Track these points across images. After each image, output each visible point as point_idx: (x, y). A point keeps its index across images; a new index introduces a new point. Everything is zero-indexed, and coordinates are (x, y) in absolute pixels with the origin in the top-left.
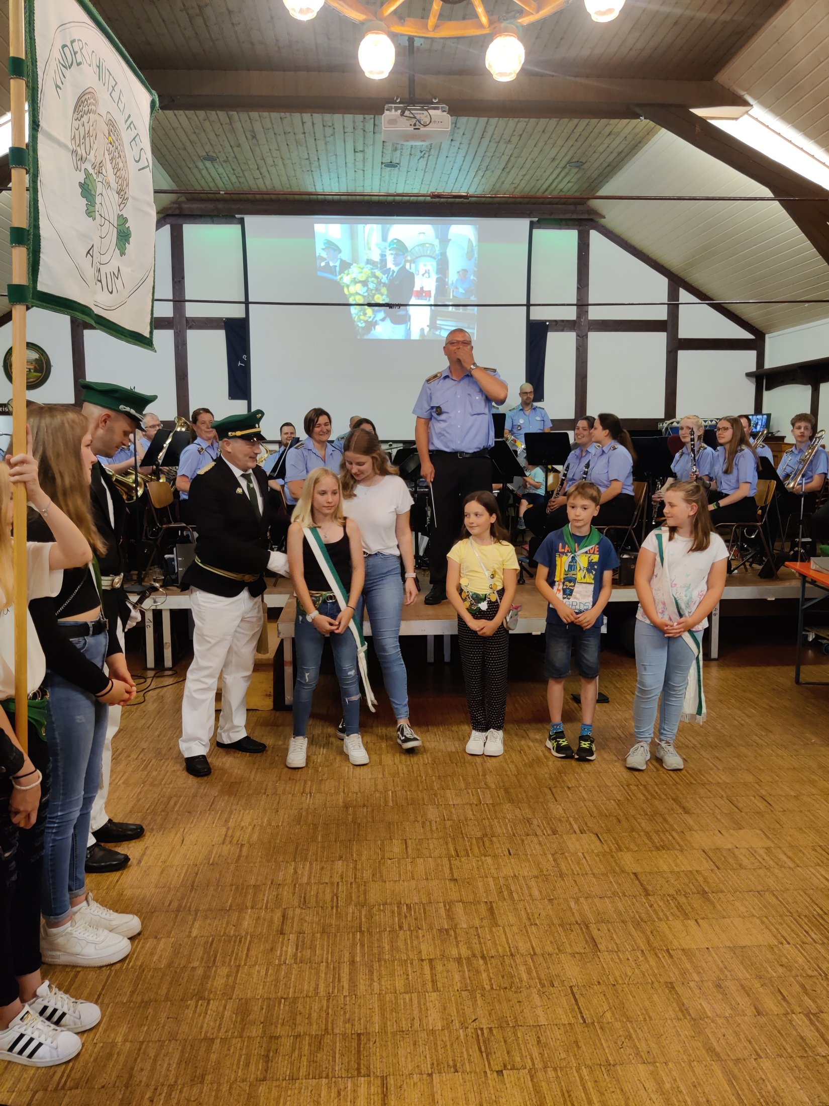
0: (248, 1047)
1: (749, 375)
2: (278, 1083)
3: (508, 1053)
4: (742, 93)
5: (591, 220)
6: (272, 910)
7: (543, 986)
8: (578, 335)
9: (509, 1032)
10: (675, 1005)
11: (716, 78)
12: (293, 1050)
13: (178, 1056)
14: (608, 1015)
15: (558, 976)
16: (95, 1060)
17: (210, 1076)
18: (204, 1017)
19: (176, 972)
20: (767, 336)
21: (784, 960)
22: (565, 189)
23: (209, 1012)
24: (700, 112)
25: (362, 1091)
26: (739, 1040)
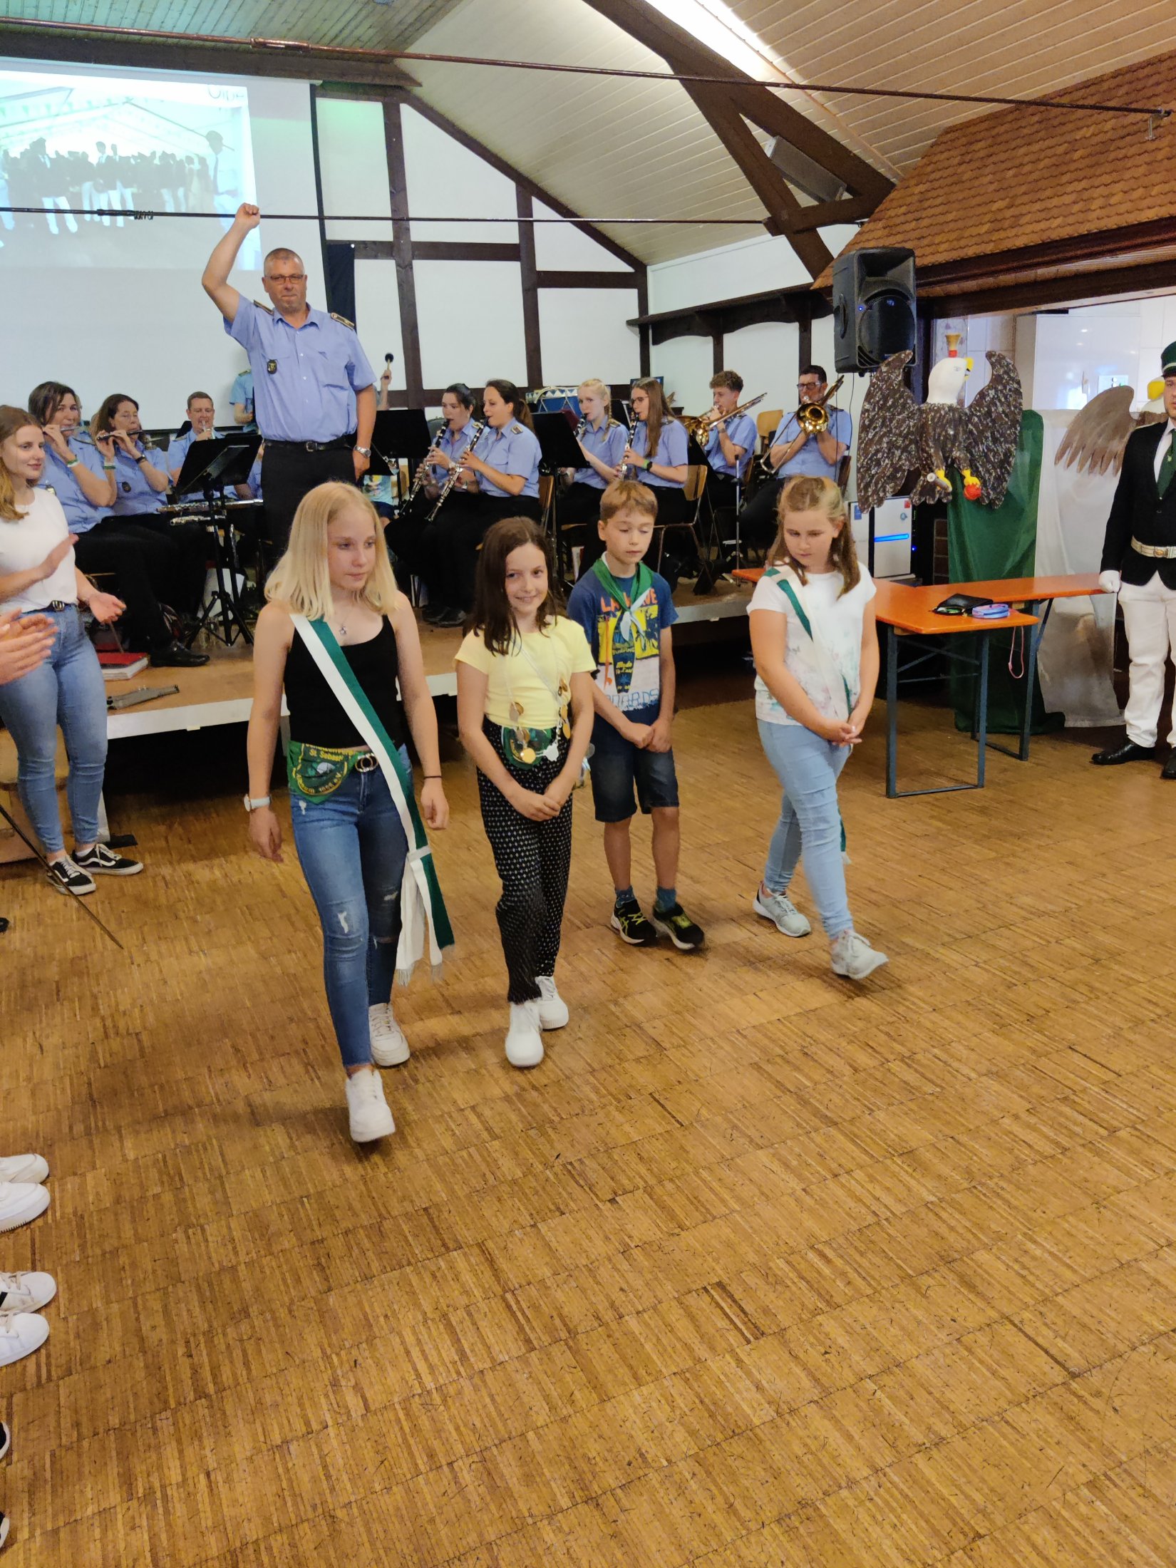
0: (287, 1261)
1: (629, 323)
2: (350, 1288)
3: (612, 1179)
7: (619, 1101)
9: (604, 1159)
10: (769, 1084)
12: (350, 1249)
13: (196, 1298)
14: (704, 1112)
15: (631, 1086)
16: (78, 1336)
17: (255, 1307)
18: (207, 1247)
19: (132, 1207)
20: (649, 269)
21: (860, 1013)
23: (210, 1239)
25: (461, 1264)
26: (847, 1101)
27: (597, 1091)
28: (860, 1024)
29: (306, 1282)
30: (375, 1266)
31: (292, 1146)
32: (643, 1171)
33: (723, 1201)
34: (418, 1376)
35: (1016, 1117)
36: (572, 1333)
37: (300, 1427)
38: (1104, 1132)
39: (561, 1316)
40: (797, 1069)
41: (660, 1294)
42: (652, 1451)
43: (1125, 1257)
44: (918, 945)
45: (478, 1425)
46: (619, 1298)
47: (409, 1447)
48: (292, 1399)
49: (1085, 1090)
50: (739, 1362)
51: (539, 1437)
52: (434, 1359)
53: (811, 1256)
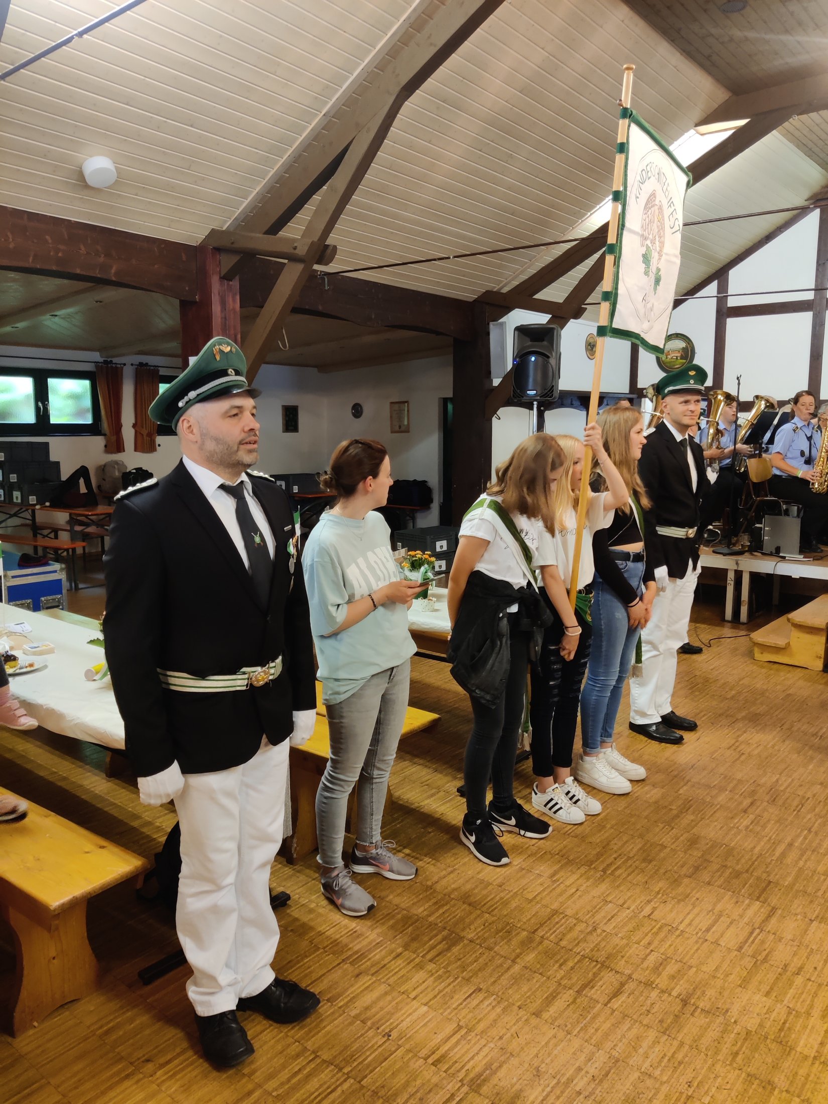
0: (687, 858)
2: (698, 882)
6: (745, 797)
12: (717, 871)
13: (640, 846)
16: (590, 830)
17: (656, 862)
18: (666, 835)
19: (658, 807)
23: (671, 833)
25: (755, 907)
30: (719, 883)
34: (681, 922)
45: (680, 951)
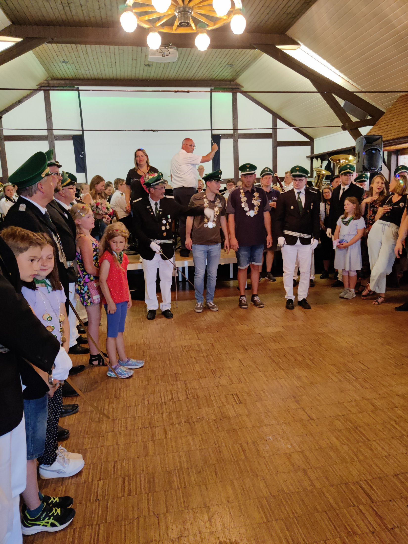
1: (307, 157)
3: (221, 373)
4: (297, 40)
5: (238, 88)
7: (231, 359)
8: (234, 141)
9: (221, 369)
11: (286, 33)
15: (235, 357)
20: (315, 140)
22: (226, 75)
24: (279, 47)
27: (226, 357)
28: (303, 351)
29: (144, 382)
30: (160, 382)
31: (150, 360)
32: (229, 373)
33: (246, 380)
34: (161, 400)
35: (333, 374)
36: (198, 397)
37: (134, 404)
38: (355, 379)
39: (197, 395)
40: (280, 359)
41: (221, 394)
42: (205, 417)
43: (341, 401)
44: (332, 337)
45: (171, 408)
46: (211, 393)
47: (155, 410)
48: (134, 400)
49: (356, 370)
50: (233, 407)
51: (182, 412)
52: (166, 398)
53: (262, 392)
